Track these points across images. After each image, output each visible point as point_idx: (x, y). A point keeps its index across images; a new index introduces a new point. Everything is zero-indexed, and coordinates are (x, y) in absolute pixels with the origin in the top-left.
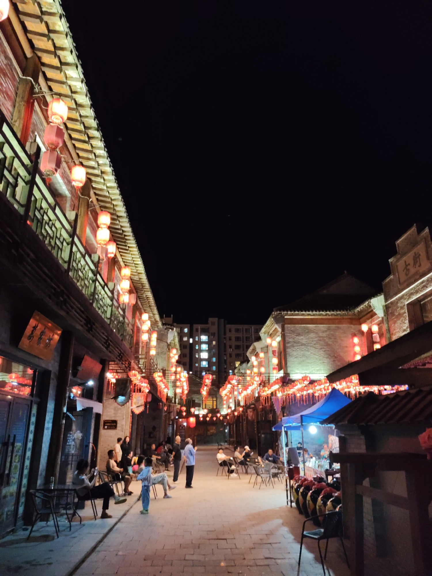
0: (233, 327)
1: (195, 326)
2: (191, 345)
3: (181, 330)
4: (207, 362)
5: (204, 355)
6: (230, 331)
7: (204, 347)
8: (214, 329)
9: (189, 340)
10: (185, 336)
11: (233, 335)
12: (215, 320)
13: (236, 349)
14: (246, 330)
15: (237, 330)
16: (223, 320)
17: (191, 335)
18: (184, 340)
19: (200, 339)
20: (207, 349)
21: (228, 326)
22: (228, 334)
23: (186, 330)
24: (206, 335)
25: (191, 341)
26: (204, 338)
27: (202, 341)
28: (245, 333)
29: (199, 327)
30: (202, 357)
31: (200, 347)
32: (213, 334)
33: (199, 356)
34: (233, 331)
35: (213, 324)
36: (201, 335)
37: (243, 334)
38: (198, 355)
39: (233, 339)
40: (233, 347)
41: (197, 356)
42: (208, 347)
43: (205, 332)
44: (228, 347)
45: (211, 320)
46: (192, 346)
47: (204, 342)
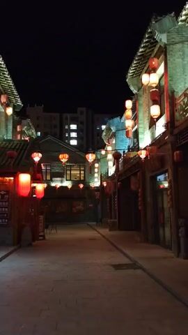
1: (65, 115)
5: (74, 142)
7: (74, 135)
8: (83, 118)
12: (84, 109)
16: (91, 110)
21: (96, 116)
24: (75, 124)
26: (74, 127)
27: (71, 129)
29: (69, 116)
30: (71, 144)
31: (69, 135)
32: (82, 123)
33: (69, 142)
35: (82, 113)
36: (70, 124)
42: (77, 135)
43: (74, 121)
45: (79, 109)
47: (74, 131)
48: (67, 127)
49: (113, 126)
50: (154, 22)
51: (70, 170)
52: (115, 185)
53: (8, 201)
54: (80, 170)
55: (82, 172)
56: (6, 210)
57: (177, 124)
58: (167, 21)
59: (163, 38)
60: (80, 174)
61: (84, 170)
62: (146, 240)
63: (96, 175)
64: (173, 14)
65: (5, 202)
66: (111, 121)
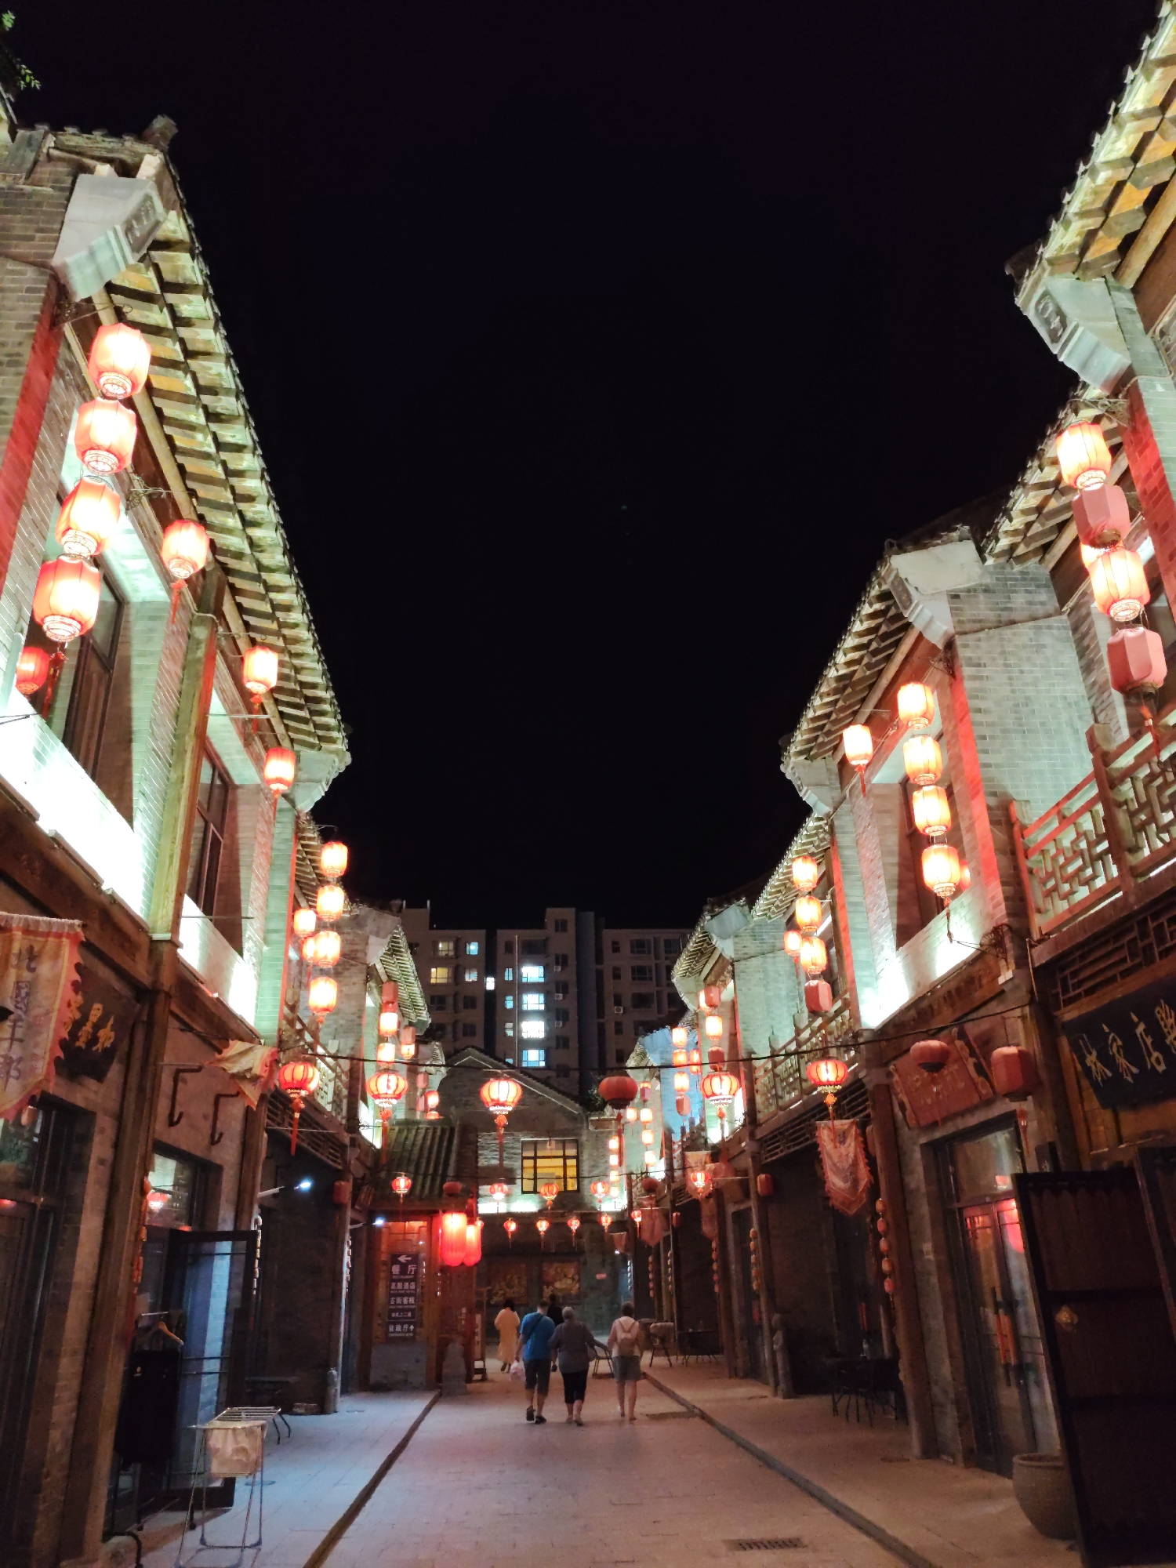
0: (626, 936)
1: (503, 935)
2: (490, 995)
3: (456, 948)
4: (542, 1052)
5: (534, 1029)
6: (616, 949)
7: (533, 1001)
8: (564, 942)
9: (481, 982)
10: (471, 968)
11: (626, 960)
12: (568, 913)
13: (635, 1006)
14: (668, 943)
15: (639, 946)
16: (592, 914)
17: (490, 965)
18: (467, 979)
19: (521, 976)
20: (542, 1007)
21: (609, 935)
22: (610, 960)
23: (473, 948)
24: (538, 964)
25: (490, 984)
26: (533, 973)
27: (524, 980)
28: (663, 954)
29: (516, 936)
30: (525, 1036)
31: (518, 1002)
32: (562, 960)
33: (517, 1029)
34: (626, 949)
35: (561, 926)
36: (521, 963)
37: (657, 957)
38: (514, 1029)
39: (627, 975)
40: (627, 1000)
41: (510, 1033)
42: (546, 1003)
43: (533, 951)
44: (609, 1001)
45: (553, 914)
46: (492, 1001)
47: (533, 987)
48: (509, 1005)
49: (653, 1051)
50: (708, 917)
51: (535, 1158)
52: (666, 1216)
53: (415, 1280)
54: (565, 1158)
55: (572, 1162)
56: (412, 1300)
57: (760, 1116)
58: (733, 914)
59: (726, 947)
60: (565, 1166)
61: (577, 1157)
62: (734, 1373)
63: (614, 1176)
64: (742, 901)
65: (410, 1281)
66: (648, 1039)
